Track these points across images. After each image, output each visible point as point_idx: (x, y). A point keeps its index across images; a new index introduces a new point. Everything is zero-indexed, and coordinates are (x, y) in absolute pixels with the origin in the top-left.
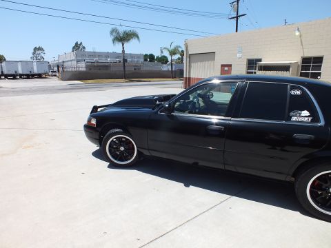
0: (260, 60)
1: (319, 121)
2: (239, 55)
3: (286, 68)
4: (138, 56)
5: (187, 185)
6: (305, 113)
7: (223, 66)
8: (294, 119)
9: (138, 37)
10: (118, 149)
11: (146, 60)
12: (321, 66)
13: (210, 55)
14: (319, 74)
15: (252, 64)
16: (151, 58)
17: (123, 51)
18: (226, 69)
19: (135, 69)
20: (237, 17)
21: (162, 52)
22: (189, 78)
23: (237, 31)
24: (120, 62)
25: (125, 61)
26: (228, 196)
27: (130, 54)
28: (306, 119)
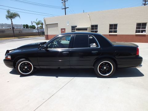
0: (76, 26)
1: (99, 46)
2: (68, 24)
3: (86, 29)
4: (20, 26)
5: (57, 77)
6: (94, 44)
7: (61, 29)
8: (91, 46)
9: (19, 16)
10: (24, 68)
11: (24, 28)
12: (97, 28)
13: (56, 25)
14: (97, 31)
15: (73, 28)
16: (27, 26)
17: (12, 23)
18: (63, 30)
19: (19, 32)
20: (65, 8)
21: (32, 24)
22: (47, 35)
23: (65, 14)
24: (10, 29)
25: (13, 28)
26: (73, 77)
27: (16, 25)
28: (95, 46)
